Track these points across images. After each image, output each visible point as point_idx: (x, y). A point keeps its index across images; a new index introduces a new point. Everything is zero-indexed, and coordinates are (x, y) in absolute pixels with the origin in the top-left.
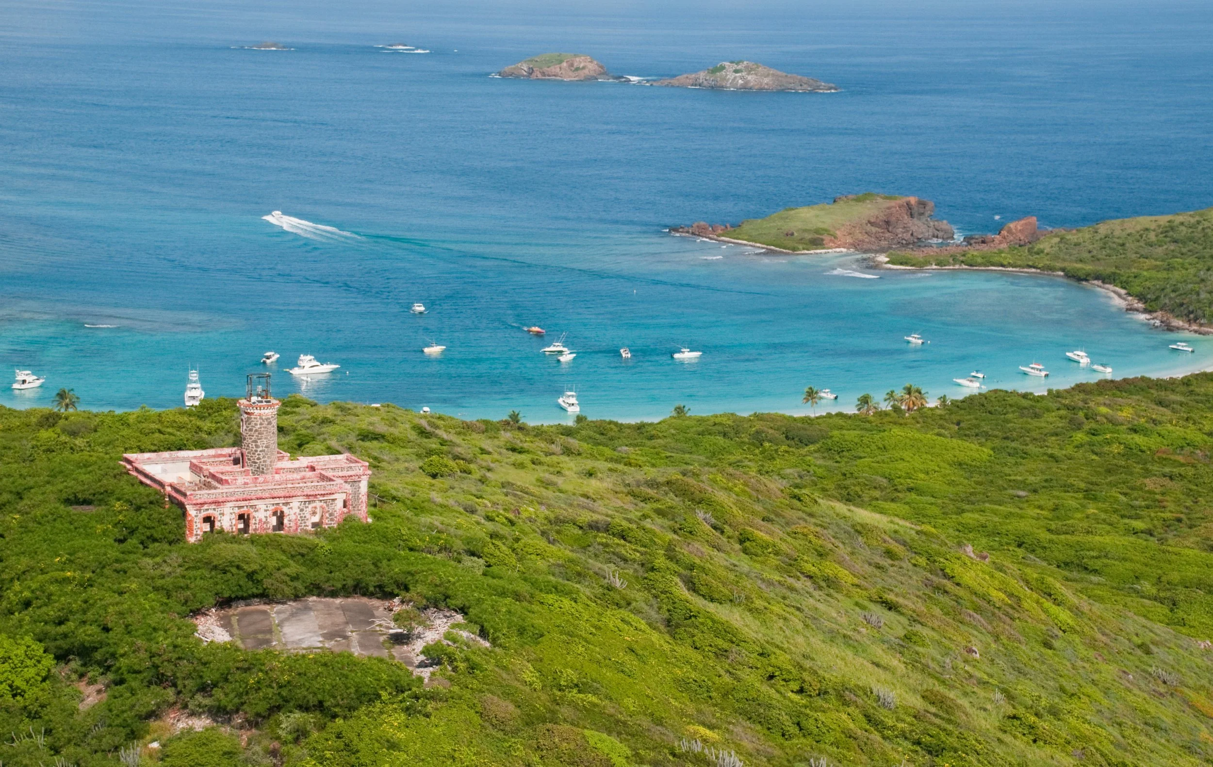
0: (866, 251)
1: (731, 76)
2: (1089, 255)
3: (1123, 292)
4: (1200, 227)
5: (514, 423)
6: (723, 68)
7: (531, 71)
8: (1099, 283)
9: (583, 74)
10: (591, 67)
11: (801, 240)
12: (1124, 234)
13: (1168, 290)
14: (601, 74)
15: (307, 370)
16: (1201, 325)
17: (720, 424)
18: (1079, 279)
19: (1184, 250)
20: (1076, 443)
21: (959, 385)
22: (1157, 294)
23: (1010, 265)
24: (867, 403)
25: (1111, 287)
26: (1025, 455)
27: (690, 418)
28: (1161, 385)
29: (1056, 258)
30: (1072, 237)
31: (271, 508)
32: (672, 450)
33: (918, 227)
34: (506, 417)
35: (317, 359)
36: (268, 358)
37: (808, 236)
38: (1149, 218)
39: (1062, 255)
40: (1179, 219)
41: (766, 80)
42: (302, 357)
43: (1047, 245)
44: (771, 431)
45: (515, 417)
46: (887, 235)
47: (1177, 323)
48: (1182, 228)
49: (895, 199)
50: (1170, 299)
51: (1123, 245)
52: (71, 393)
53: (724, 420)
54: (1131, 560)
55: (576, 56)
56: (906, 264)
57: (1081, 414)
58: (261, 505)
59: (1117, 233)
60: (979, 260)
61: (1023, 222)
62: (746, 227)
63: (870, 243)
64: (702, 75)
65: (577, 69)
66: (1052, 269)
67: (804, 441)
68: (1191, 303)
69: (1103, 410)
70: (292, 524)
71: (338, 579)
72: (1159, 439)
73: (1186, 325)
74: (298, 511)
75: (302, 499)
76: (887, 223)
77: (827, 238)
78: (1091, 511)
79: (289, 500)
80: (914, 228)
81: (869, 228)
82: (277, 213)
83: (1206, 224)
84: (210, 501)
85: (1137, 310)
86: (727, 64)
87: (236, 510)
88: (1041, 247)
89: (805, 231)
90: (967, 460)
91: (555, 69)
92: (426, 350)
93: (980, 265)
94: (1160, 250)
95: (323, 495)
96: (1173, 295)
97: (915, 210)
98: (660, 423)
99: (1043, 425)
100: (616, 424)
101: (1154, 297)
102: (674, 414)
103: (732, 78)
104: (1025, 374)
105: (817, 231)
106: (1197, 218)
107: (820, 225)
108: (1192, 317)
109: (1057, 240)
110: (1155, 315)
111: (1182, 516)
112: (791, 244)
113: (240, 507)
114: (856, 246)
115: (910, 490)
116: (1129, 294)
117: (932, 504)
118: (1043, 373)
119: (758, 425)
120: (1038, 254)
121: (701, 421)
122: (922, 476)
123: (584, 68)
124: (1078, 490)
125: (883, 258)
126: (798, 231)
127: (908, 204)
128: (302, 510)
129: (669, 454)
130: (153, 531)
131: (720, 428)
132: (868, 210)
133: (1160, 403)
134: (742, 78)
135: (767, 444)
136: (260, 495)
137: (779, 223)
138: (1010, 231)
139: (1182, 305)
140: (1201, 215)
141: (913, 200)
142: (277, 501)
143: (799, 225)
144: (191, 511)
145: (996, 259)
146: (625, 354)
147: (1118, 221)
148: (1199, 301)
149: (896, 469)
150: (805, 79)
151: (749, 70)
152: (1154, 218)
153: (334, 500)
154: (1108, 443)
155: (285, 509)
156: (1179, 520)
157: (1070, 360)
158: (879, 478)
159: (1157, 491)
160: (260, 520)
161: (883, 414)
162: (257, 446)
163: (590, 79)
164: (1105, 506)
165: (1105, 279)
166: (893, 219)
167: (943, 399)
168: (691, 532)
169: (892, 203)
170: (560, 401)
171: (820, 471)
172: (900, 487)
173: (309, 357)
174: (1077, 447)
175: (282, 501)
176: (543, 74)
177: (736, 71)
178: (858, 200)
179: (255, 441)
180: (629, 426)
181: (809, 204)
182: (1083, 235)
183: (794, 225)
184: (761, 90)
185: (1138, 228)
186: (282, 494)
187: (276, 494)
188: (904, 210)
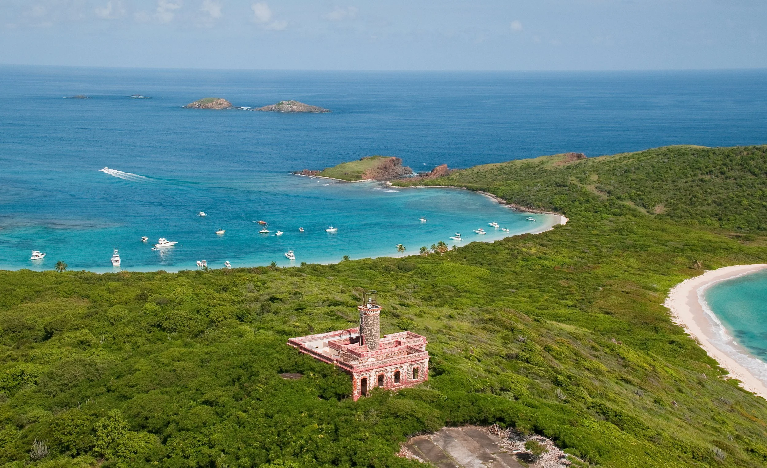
0: (380, 180)
1: (286, 106)
2: (473, 180)
3: (494, 195)
4: (513, 168)
5: (273, 267)
6: (282, 103)
7: (200, 105)
8: (482, 192)
9: (222, 106)
10: (226, 104)
11: (352, 176)
12: (484, 171)
13: (516, 195)
14: (230, 106)
15: (163, 245)
16: (533, 209)
17: (367, 264)
18: (473, 190)
19: (510, 177)
20: (520, 265)
21: (452, 239)
22: (511, 196)
23: (443, 185)
24: (424, 250)
25: (488, 193)
26: (503, 272)
27: (352, 261)
28: (536, 237)
29: (459, 181)
30: (464, 172)
31: (394, 370)
32: (352, 277)
33: (399, 169)
34: (269, 265)
35: (167, 239)
36: (144, 239)
37: (355, 174)
38: (493, 164)
39: (462, 180)
40: (504, 164)
41: (301, 108)
42: (161, 239)
43: (455, 176)
44: (392, 266)
45: (273, 264)
46: (387, 173)
47: (523, 208)
48: (506, 168)
49: (387, 158)
50: (517, 198)
51: (485, 175)
52: (64, 263)
53: (368, 261)
54: (580, 321)
55: (219, 99)
56: (401, 186)
57: (516, 252)
58: (389, 369)
59: (482, 171)
60: (430, 183)
61: (442, 167)
62: (327, 171)
63: (380, 177)
64: (274, 106)
65: (220, 104)
66: (461, 186)
67: (407, 270)
68: (527, 200)
69: (524, 249)
70: (404, 378)
71: (460, 415)
72: (553, 262)
73: (527, 210)
74: (406, 370)
75: (408, 364)
76: (386, 168)
77: (363, 175)
78: (546, 297)
79: (403, 365)
80: (397, 170)
81: (378, 170)
82: (106, 168)
83: (515, 167)
84: (365, 369)
85: (503, 203)
86: (284, 101)
87: (377, 373)
88: (452, 177)
89: (353, 172)
90: (481, 276)
91: (210, 104)
92: (217, 232)
93: (431, 185)
94: (500, 178)
95: (419, 360)
96: (518, 197)
97: (396, 162)
98: (338, 264)
99: (501, 257)
100: (321, 265)
101: (509, 198)
102: (343, 259)
103: (286, 107)
104: (476, 233)
105: (358, 172)
106: (511, 164)
107: (359, 170)
108: (528, 205)
109: (458, 174)
110: (512, 205)
111: (584, 297)
112: (348, 178)
113: (379, 372)
114: (375, 178)
115: (466, 291)
116: (497, 196)
117: (478, 298)
118: (484, 233)
119: (386, 264)
120: (452, 180)
121: (358, 262)
122: (467, 284)
123: (222, 104)
124: (534, 288)
125: (388, 183)
126: (350, 172)
127: (392, 160)
128: (408, 370)
129: (352, 279)
130: (336, 389)
131: (368, 266)
132: (377, 163)
133: (542, 245)
134: (291, 107)
135: (392, 272)
136: (388, 364)
137: (341, 169)
138: (437, 171)
139: (523, 201)
140: (512, 163)
141: (394, 158)
142: (397, 366)
143: (350, 170)
144: (356, 376)
145: (437, 183)
146: (302, 230)
147: (481, 166)
148: (530, 200)
149: (455, 282)
150: (317, 107)
151: (294, 104)
152: (494, 164)
153: (423, 362)
154: (534, 264)
155: (400, 370)
156: (583, 299)
157: (490, 226)
158: (450, 287)
159: (566, 286)
160: (389, 378)
161: (431, 255)
162: (371, 332)
163: (225, 108)
164: (550, 294)
165: (484, 190)
166: (388, 166)
167: (454, 247)
168: (531, 350)
169: (386, 160)
170: (286, 254)
171: (423, 284)
172: (460, 290)
173: (164, 239)
174: (521, 267)
175: (399, 366)
176: (205, 107)
177: (288, 104)
178: (371, 159)
179: (370, 330)
180: (326, 266)
181: (351, 161)
182: (467, 172)
183: (347, 170)
184: (299, 112)
185: (489, 168)
186: (400, 362)
187: (396, 362)
188: (391, 163)
